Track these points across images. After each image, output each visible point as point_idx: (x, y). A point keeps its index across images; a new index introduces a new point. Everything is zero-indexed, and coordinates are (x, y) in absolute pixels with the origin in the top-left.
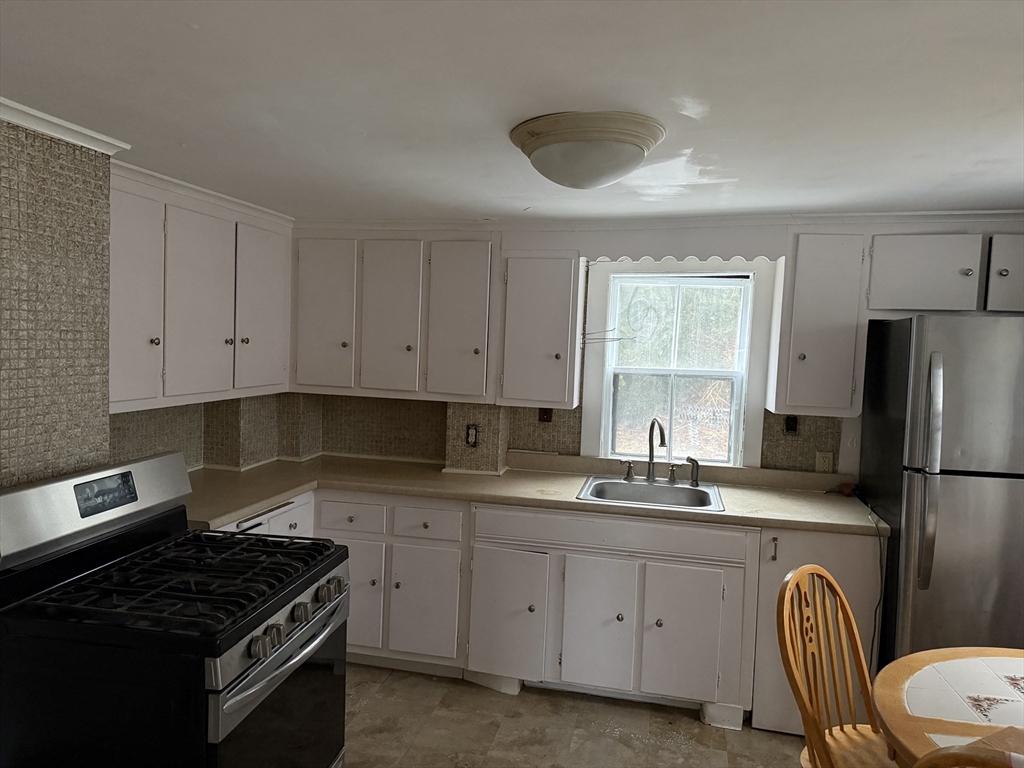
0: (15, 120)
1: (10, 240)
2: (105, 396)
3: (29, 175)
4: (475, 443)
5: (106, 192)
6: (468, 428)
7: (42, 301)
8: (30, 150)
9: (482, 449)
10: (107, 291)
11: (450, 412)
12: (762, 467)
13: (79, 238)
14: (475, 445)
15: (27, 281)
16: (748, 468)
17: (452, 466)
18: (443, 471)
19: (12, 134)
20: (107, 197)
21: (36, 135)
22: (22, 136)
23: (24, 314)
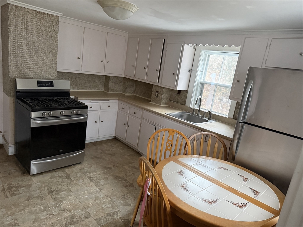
0: (34, 9)
1: (33, 33)
2: (56, 67)
3: (38, 20)
4: (157, 96)
5: (58, 24)
6: (156, 92)
7: (40, 45)
8: (38, 15)
9: (158, 98)
10: (57, 45)
11: (153, 87)
12: (233, 118)
13: (50, 33)
14: (157, 97)
15: (37, 41)
16: (229, 118)
17: (152, 102)
18: (150, 102)
19: (34, 12)
20: (58, 25)
21: (40, 12)
22: (36, 12)
23: (36, 47)
